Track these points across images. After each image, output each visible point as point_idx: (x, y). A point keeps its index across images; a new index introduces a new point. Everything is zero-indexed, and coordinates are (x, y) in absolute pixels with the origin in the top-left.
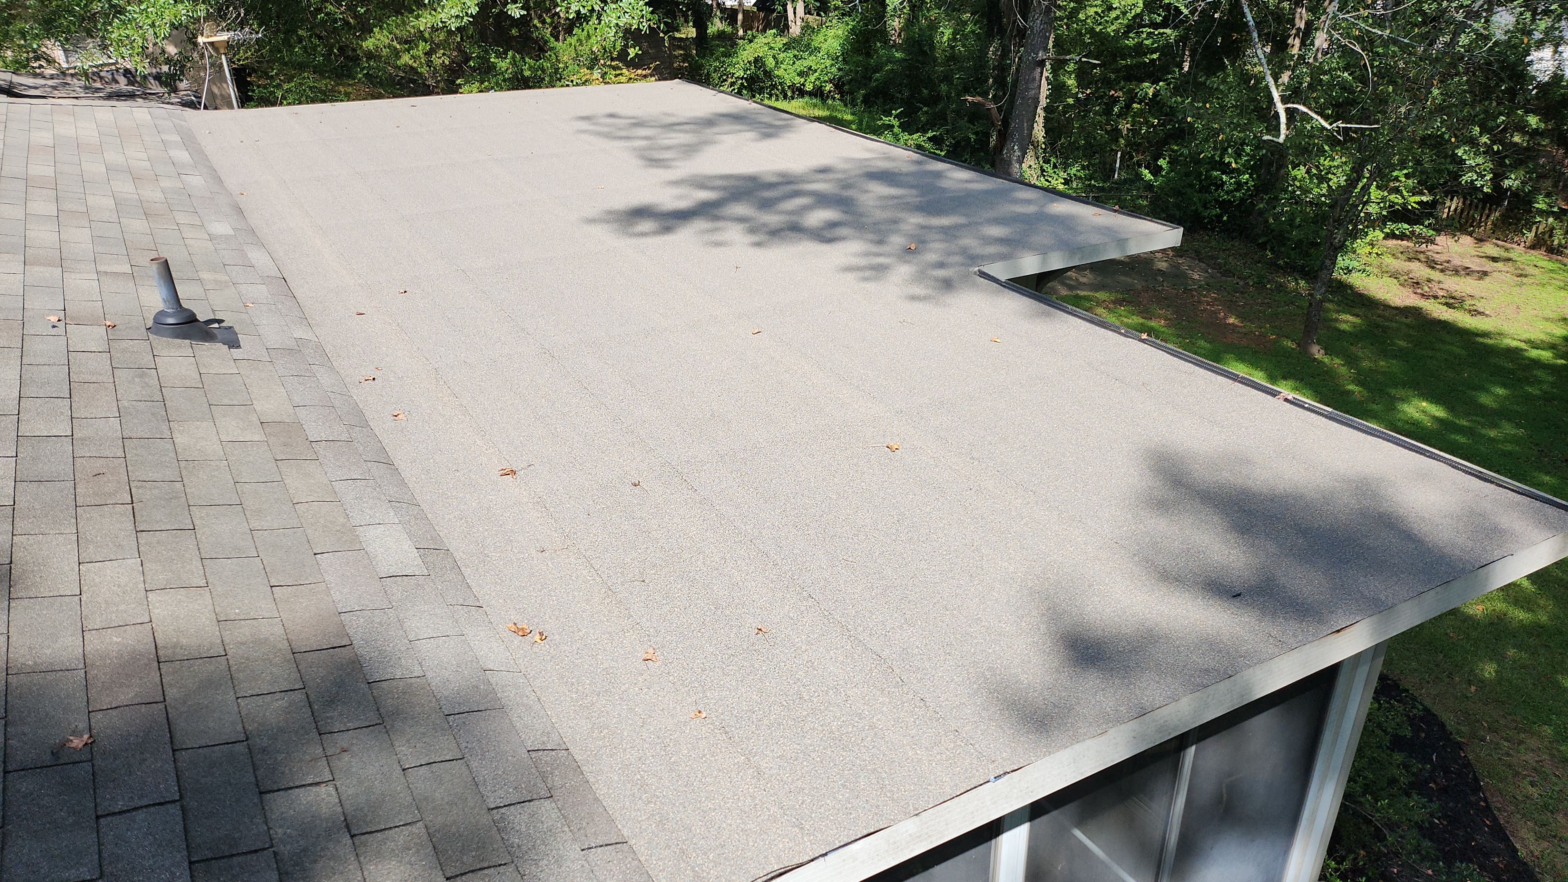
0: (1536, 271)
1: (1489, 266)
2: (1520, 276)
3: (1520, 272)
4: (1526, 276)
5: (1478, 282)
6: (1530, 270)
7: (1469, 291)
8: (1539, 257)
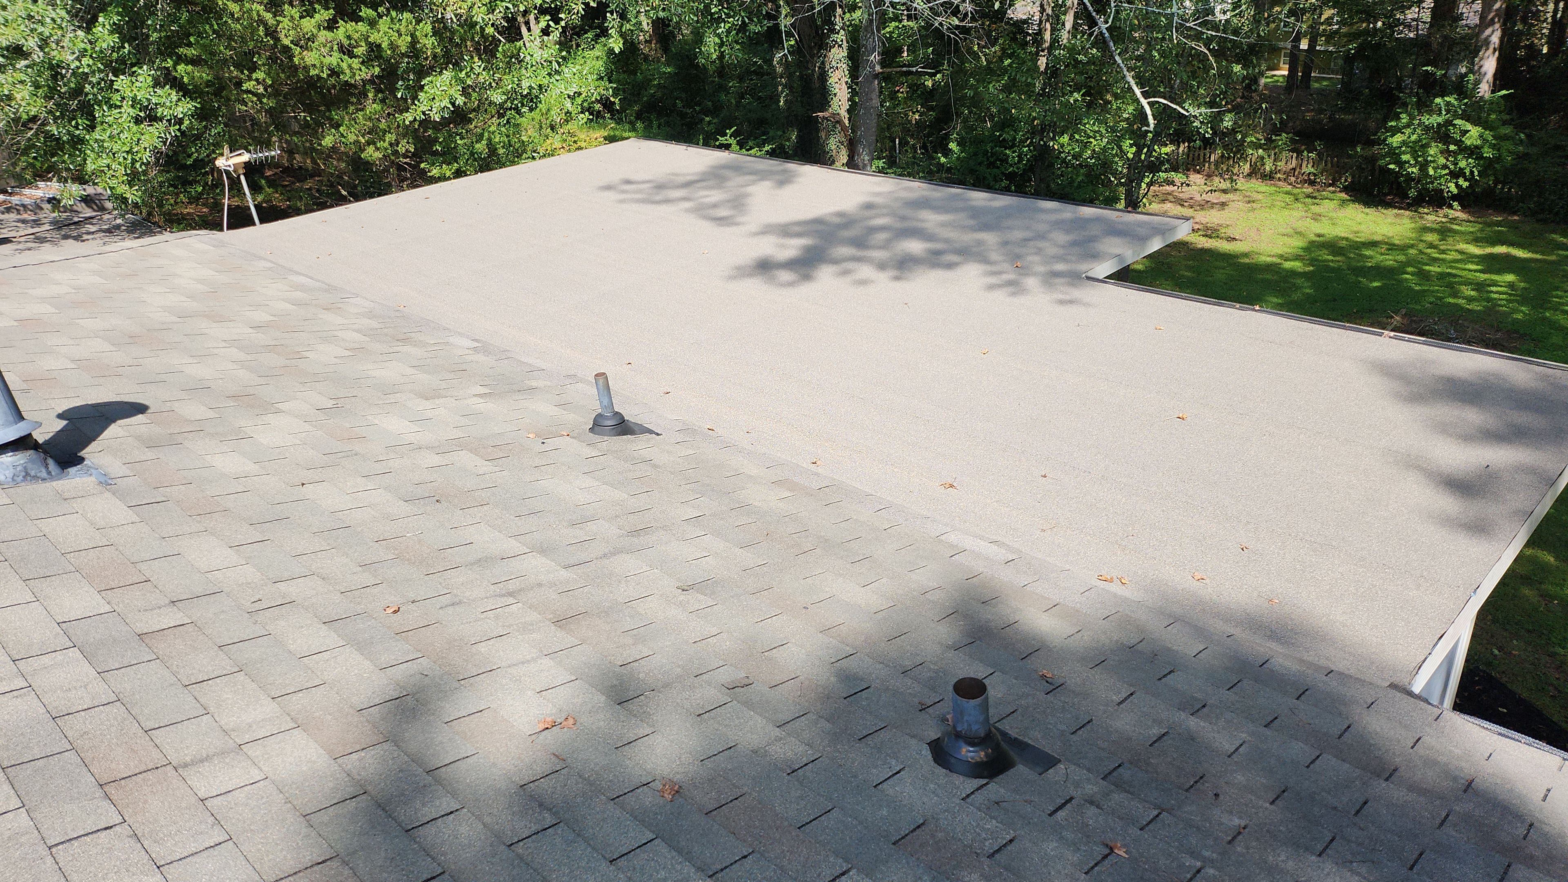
0: (1260, 196)
1: (1224, 198)
2: (1249, 202)
3: (1248, 199)
4: (1254, 202)
5: (1220, 212)
6: (1255, 196)
7: (1216, 221)
8: (1256, 185)
